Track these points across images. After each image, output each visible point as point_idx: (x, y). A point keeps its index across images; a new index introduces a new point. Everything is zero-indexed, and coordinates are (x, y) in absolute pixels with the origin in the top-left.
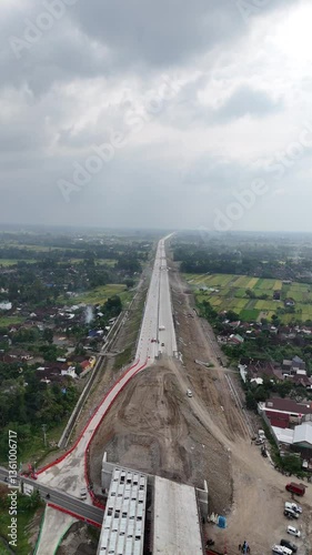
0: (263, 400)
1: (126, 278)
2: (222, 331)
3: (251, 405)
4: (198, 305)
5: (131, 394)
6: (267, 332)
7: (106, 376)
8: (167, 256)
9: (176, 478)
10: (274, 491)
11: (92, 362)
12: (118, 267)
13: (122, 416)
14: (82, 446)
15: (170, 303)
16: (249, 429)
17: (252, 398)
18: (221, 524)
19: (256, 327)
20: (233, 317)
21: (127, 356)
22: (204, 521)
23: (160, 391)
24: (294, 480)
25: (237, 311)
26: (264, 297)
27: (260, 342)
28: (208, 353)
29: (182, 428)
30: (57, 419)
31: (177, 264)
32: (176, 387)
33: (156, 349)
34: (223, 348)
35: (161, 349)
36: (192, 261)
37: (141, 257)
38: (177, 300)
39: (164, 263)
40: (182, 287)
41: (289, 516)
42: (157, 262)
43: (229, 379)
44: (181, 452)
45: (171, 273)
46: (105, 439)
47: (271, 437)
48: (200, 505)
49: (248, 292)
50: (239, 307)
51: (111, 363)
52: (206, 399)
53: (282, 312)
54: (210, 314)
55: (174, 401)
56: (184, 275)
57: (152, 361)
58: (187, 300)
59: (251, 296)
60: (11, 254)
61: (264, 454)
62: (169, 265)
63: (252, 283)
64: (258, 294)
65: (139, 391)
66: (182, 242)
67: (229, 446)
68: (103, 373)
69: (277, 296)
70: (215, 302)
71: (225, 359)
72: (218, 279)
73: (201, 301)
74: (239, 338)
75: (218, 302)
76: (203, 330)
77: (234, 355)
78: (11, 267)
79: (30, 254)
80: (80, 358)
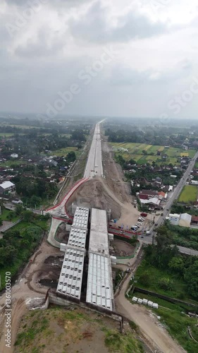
0: (138, 191)
1: (77, 144)
2: (126, 168)
3: (133, 193)
4: (116, 158)
5: (82, 188)
6: (148, 169)
7: (70, 184)
8: (101, 133)
9: (99, 208)
10: (136, 216)
11: (64, 179)
12: (72, 138)
13: (79, 194)
14: (63, 204)
15: (101, 156)
16: (131, 201)
17: (134, 191)
18: (115, 222)
19: (143, 166)
20: (132, 162)
21: (81, 176)
22: (108, 221)
23: (95, 187)
24: (145, 213)
25: (136, 161)
26: (152, 154)
27: (143, 172)
28: (118, 176)
29: (103, 197)
30: (52, 196)
31: (107, 137)
32: (101, 187)
33: (93, 174)
34: (126, 175)
35: (95, 174)
36: (114, 135)
37: (85, 133)
38: (105, 155)
39: (99, 136)
40: (108, 150)
41: (139, 220)
42: (95, 136)
43: (126, 186)
44: (102, 203)
45: (103, 142)
46: (73, 200)
47: (139, 202)
48: (108, 216)
49: (144, 151)
50: (137, 158)
51: (72, 180)
52: (114, 191)
53: (158, 161)
54: (121, 161)
55: (100, 190)
56: (110, 143)
57: (91, 178)
58: (111, 156)
59: (145, 153)
60: (8, 130)
61: (135, 207)
62: (101, 137)
63: (147, 147)
64: (149, 153)
65: (85, 187)
66: (111, 125)
67: (121, 204)
68: (69, 183)
69: (159, 154)
70: (125, 157)
71: (126, 179)
72: (129, 145)
73: (117, 156)
74: (133, 171)
75: (127, 156)
76: (117, 169)
77: (130, 177)
78: (10, 137)
79: (19, 130)
80: (58, 177)
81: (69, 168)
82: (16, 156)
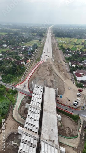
0: (75, 70)
1: (39, 38)
2: (65, 53)
3: (71, 72)
4: (60, 46)
5: (39, 69)
6: (78, 54)
7: (33, 64)
8: (51, 32)
9: (50, 87)
10: (75, 91)
11: (29, 61)
12: (36, 35)
13: (37, 73)
14: (27, 80)
15: (51, 46)
16: (70, 77)
17: (72, 70)
18: (61, 97)
19: (75, 52)
20: (69, 49)
21: (39, 59)
23: (47, 68)
24: (80, 89)
25: (70, 48)
26: (79, 44)
27: (76, 56)
28: (61, 59)
29: (52, 76)
30: (20, 74)
31: (54, 35)
32: (52, 67)
33: (47, 58)
34: (65, 58)
35: (48, 58)
36: (59, 34)
37: (43, 32)
38: (53, 45)
39: (50, 34)
40: (55, 42)
42: (48, 34)
43: (66, 66)
44: (52, 82)
45: (52, 37)
46: (33, 78)
47: (76, 79)
48: (56, 93)
49: (74, 43)
50: (71, 47)
51: (35, 61)
52: (60, 70)
53: (83, 48)
54: (62, 49)
55: (51, 70)
56: (56, 38)
57: (45, 61)
58: (56, 45)
59: (75, 44)
60: (5, 31)
61: (73, 83)
62: (52, 35)
63: (76, 40)
64: (77, 43)
65: (42, 68)
66: (56, 28)
67: (64, 81)
69: (83, 44)
70: (64, 46)
71: (66, 60)
72: (66, 39)
73: (60, 45)
74: (70, 55)
75: (65, 46)
76: (60, 53)
77: (69, 59)
78: (6, 35)
79: (11, 31)
80: (26, 60)
81: (33, 53)
82: (6, 46)
